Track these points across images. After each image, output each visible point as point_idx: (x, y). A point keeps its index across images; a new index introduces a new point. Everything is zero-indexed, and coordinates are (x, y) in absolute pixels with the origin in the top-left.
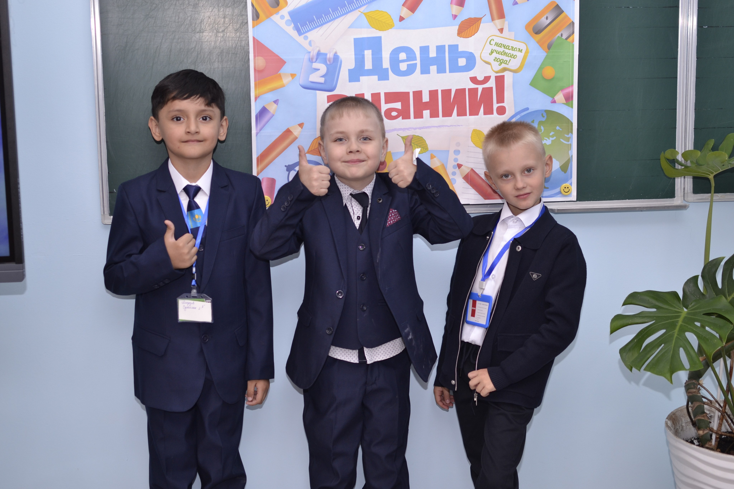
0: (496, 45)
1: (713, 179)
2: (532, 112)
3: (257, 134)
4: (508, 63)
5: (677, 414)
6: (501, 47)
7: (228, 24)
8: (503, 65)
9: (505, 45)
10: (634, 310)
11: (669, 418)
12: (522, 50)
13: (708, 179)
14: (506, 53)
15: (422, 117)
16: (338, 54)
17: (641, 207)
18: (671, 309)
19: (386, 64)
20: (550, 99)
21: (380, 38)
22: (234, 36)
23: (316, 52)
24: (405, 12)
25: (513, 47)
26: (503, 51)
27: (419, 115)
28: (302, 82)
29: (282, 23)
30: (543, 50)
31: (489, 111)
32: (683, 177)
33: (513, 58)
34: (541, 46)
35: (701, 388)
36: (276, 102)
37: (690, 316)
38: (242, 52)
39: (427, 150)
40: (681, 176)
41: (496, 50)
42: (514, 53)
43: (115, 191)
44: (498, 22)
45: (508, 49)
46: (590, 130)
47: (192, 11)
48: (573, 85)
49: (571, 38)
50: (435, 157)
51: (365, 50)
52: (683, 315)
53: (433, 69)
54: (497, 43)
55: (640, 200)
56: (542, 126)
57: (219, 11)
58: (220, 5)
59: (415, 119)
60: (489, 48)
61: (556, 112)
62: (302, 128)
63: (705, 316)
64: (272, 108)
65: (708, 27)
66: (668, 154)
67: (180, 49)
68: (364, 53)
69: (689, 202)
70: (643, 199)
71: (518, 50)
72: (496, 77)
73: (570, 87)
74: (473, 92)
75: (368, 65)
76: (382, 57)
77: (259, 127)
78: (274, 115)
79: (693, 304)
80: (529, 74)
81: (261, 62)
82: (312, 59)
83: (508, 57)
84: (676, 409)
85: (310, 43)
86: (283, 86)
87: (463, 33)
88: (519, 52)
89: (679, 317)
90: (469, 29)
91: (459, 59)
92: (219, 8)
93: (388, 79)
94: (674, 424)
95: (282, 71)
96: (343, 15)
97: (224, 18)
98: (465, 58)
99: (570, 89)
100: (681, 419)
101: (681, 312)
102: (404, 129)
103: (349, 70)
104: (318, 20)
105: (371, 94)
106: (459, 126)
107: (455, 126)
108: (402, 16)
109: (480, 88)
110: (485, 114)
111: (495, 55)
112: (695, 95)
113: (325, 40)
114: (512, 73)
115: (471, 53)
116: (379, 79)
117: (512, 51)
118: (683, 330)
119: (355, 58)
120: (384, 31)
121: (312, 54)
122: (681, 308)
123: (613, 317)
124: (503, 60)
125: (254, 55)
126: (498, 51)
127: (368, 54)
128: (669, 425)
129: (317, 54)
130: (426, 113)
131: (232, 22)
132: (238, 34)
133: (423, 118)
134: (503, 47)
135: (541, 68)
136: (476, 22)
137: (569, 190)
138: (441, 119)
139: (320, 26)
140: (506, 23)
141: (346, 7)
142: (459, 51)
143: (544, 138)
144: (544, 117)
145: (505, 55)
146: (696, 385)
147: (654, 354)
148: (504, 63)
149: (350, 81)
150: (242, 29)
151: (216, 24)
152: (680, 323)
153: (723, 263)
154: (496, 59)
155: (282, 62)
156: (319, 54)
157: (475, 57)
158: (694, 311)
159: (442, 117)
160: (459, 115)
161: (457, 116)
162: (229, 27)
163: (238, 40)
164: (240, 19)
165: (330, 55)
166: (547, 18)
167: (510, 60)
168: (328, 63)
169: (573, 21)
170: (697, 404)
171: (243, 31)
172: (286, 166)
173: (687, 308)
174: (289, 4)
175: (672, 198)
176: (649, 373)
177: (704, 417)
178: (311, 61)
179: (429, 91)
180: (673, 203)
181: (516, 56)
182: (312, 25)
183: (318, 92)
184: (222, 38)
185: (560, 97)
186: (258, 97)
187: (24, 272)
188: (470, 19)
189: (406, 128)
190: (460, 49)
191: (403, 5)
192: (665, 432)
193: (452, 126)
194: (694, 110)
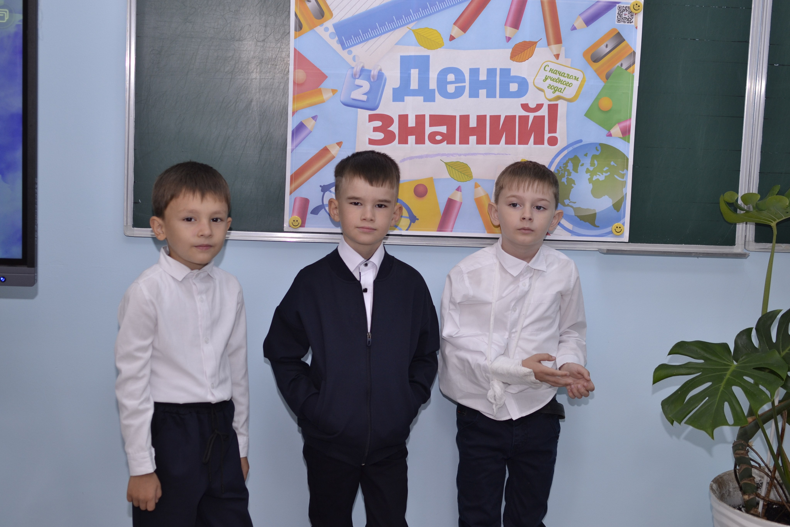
0: (551, 71)
1: (776, 226)
2: (585, 145)
3: (292, 150)
4: (563, 91)
5: (724, 477)
6: (556, 74)
7: (269, 34)
8: (557, 93)
9: (561, 72)
10: (680, 360)
11: (715, 481)
12: (578, 78)
13: (770, 226)
14: (561, 81)
15: (467, 143)
16: (383, 71)
17: (697, 253)
18: (719, 361)
19: (433, 85)
20: (606, 132)
21: (428, 57)
22: (275, 46)
23: (359, 68)
24: (456, 31)
25: (569, 75)
26: (558, 78)
27: (464, 141)
28: (343, 98)
29: (326, 36)
30: (601, 79)
31: (539, 141)
32: (745, 222)
33: (568, 86)
34: (599, 75)
35: (750, 449)
36: (314, 118)
37: (740, 370)
38: (282, 63)
39: (471, 179)
40: (743, 222)
41: (550, 77)
42: (570, 81)
43: (140, 202)
44: (554, 47)
45: (563, 76)
46: (647, 167)
47: (232, 18)
48: (631, 119)
49: (631, 69)
50: (480, 186)
51: (412, 69)
52: (732, 368)
53: (483, 92)
54: (552, 70)
55: (698, 245)
56: (595, 160)
57: (260, 19)
58: (262, 13)
59: (460, 145)
60: (543, 74)
61: (611, 146)
62: (340, 147)
63: (755, 370)
64: (310, 124)
65: (779, 65)
66: (728, 196)
67: (218, 57)
68: (411, 71)
69: (751, 250)
70: (701, 245)
71: (574, 78)
72: (549, 105)
73: (627, 120)
74: (524, 119)
75: (414, 85)
76: (429, 78)
77: (295, 143)
78: (311, 132)
79: (743, 358)
80: (585, 104)
81: (302, 75)
82: (355, 75)
83: (563, 84)
84: (724, 473)
85: (354, 59)
86: (323, 102)
87: (516, 57)
88: (575, 80)
89: (727, 370)
90: (523, 53)
91: (511, 84)
92: (261, 16)
93: (434, 101)
94: (720, 488)
95: (322, 86)
96: (391, 30)
97: (266, 27)
98: (517, 83)
99: (628, 123)
100: (729, 483)
101: (730, 366)
102: (448, 155)
103: (393, 89)
104: (364, 35)
105: (416, 115)
106: (507, 155)
107: (503, 154)
108: (453, 35)
109: (532, 115)
110: (535, 143)
111: (549, 81)
112: (762, 137)
113: (370, 55)
114: (567, 102)
115: (524, 78)
116: (425, 101)
117: (567, 79)
118: (730, 384)
119: (401, 77)
120: (433, 50)
121: (355, 70)
122: (731, 361)
123: (658, 366)
124: (558, 87)
125: (294, 68)
126: (552, 78)
127: (414, 73)
128: (714, 488)
129: (361, 70)
130: (473, 139)
131: (274, 31)
132: (279, 45)
133: (469, 144)
134: (558, 74)
135: (597, 99)
136: (531, 46)
137: (621, 230)
138: (487, 146)
139: (365, 41)
140: (563, 49)
141: (394, 23)
142: (511, 75)
143: (598, 173)
144: (598, 150)
145: (560, 82)
146: (744, 447)
147: (697, 406)
148: (558, 91)
149: (394, 100)
150: (283, 39)
151: (256, 33)
152: (728, 376)
153: (779, 316)
154: (550, 87)
155: (323, 77)
156: (362, 70)
157: (527, 82)
158: (744, 365)
159: (490, 144)
160: (507, 143)
161: (506, 144)
162: (270, 36)
163: (279, 51)
164: (282, 29)
165: (375, 72)
166: (607, 46)
167: (565, 88)
168: (372, 80)
169: (635, 51)
170: (744, 467)
171: (284, 42)
172: (321, 186)
173: (737, 362)
174: (334, 16)
175: (732, 246)
176: (690, 428)
177: (750, 480)
178: (354, 76)
179: (477, 116)
180: (733, 251)
181: (571, 85)
182: (357, 39)
183: (359, 110)
184: (262, 47)
185: (616, 131)
186: (296, 111)
187: (36, 277)
188: (525, 42)
189: (451, 154)
190: (513, 74)
191: (455, 24)
192: (710, 497)
193: (499, 154)
194: (760, 153)
